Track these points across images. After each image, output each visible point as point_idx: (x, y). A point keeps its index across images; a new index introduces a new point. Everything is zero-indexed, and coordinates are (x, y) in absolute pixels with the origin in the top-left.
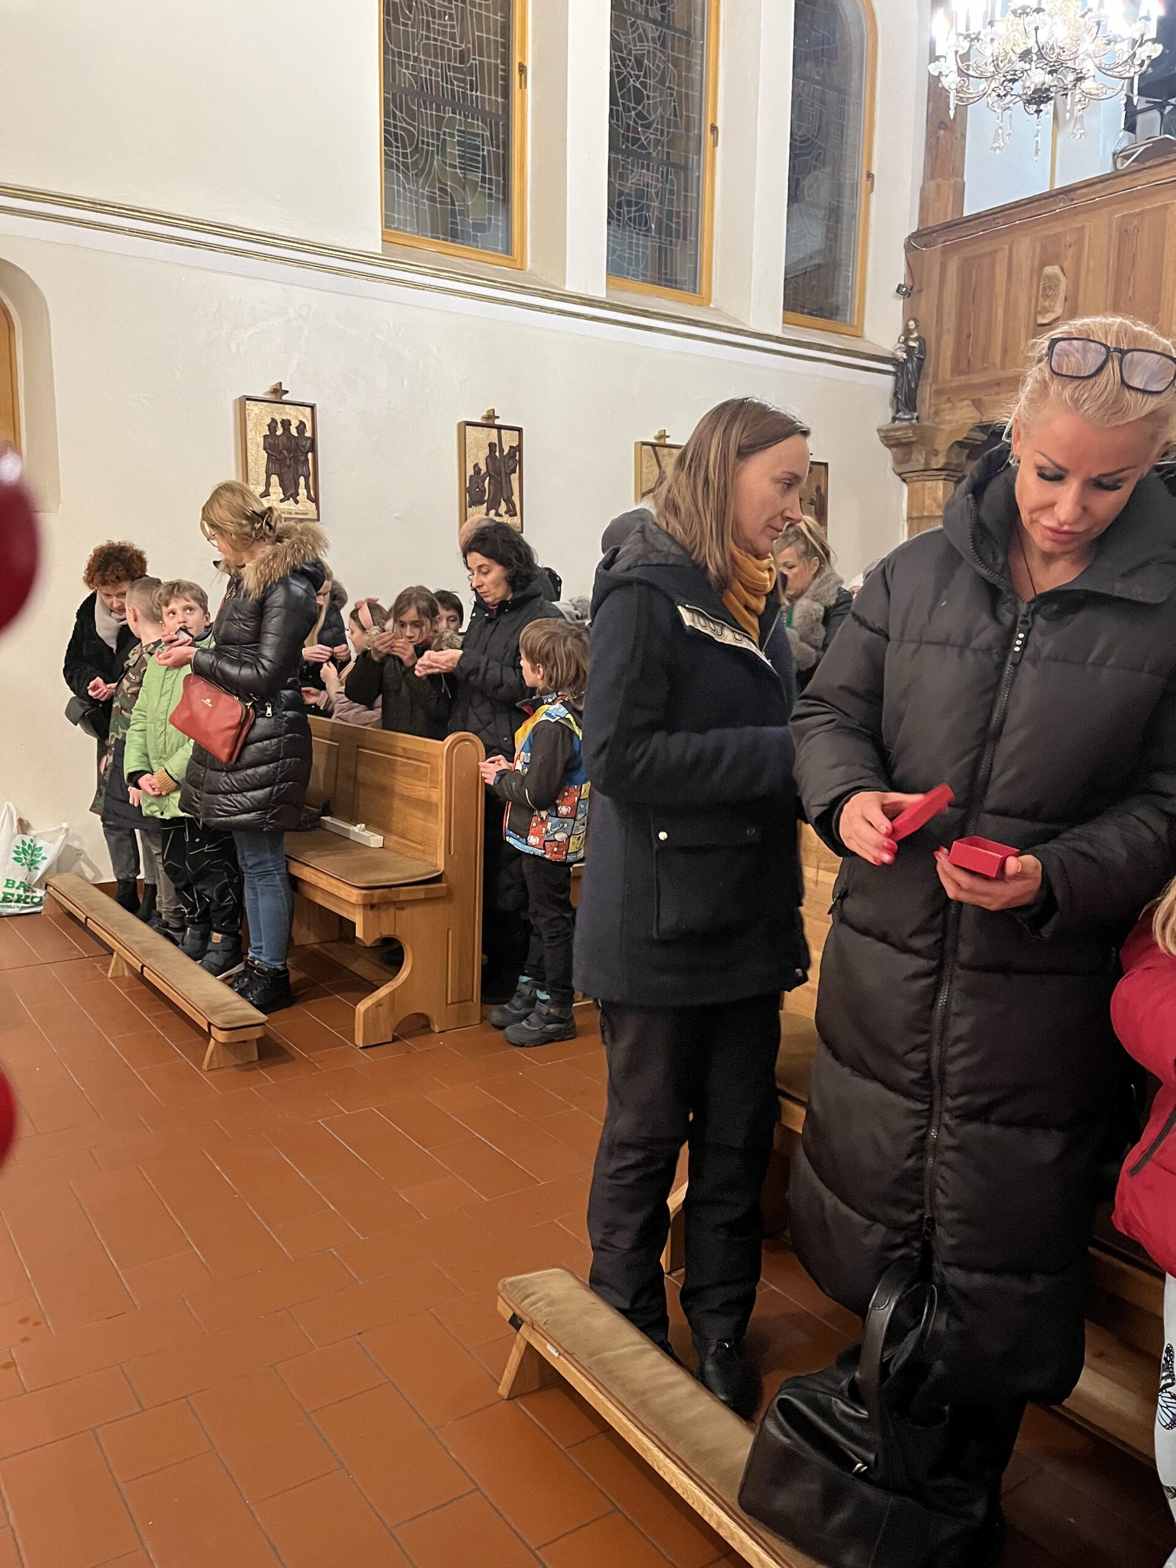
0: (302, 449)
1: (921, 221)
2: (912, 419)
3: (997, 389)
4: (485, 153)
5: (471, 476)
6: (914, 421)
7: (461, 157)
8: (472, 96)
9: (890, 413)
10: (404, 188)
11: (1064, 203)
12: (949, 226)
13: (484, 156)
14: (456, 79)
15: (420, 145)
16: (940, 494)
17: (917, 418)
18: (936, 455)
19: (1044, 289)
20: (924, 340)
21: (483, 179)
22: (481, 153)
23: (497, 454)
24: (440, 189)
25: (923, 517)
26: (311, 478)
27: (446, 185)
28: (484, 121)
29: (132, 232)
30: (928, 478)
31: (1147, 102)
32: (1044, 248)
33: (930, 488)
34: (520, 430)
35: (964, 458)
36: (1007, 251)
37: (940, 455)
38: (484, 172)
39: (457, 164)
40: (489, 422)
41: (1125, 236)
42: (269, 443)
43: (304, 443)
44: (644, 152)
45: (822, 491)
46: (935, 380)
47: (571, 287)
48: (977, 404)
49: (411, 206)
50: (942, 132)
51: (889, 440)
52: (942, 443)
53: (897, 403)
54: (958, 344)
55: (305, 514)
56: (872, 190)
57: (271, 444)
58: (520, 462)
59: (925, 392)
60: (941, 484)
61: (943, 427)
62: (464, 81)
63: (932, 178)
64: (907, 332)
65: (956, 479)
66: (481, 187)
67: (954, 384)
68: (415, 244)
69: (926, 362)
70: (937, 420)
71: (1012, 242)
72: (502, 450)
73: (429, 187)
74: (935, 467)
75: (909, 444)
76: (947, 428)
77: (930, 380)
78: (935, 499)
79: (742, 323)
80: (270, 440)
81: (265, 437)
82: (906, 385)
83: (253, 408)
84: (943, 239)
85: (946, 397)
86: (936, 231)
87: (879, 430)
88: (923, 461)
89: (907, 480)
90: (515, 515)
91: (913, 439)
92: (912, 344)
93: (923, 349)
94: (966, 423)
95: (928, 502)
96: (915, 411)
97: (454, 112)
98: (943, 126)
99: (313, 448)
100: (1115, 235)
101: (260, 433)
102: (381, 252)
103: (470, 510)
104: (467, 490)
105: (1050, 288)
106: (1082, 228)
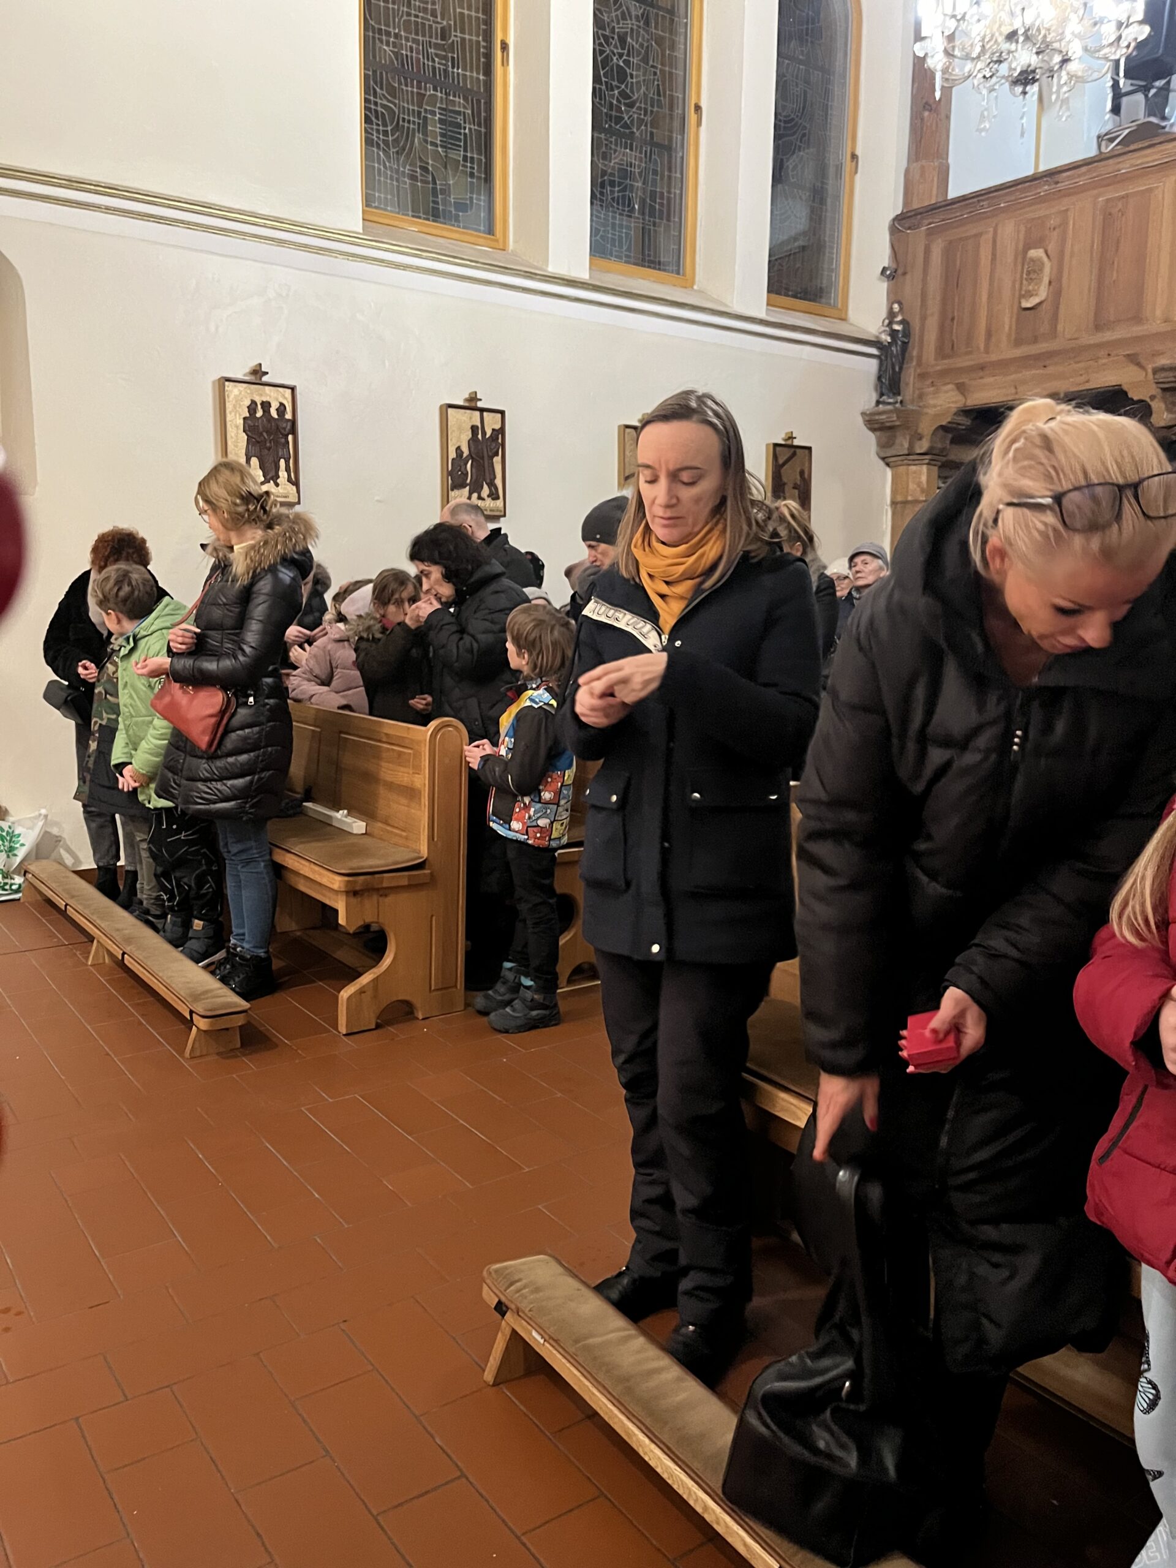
0: (283, 431)
1: (906, 203)
2: (896, 402)
3: (981, 374)
4: (467, 131)
5: (453, 459)
6: (898, 405)
7: (442, 135)
8: (453, 73)
9: (874, 396)
10: (385, 167)
11: (1049, 185)
12: (933, 209)
13: (465, 134)
14: (437, 55)
15: (401, 123)
16: (924, 478)
17: (901, 402)
18: (920, 439)
19: (1029, 273)
20: (908, 323)
21: (465, 158)
22: (462, 131)
23: (480, 436)
24: (421, 167)
25: (905, 503)
26: (291, 461)
27: (428, 163)
28: (466, 99)
29: (108, 209)
30: (910, 462)
31: (1132, 85)
32: (1028, 231)
33: (915, 472)
34: (502, 413)
35: (948, 442)
36: (990, 235)
37: (924, 440)
38: (465, 150)
39: (439, 142)
40: (472, 404)
41: (1108, 218)
42: (249, 426)
43: (284, 425)
44: (627, 131)
45: (806, 476)
46: (919, 364)
47: (553, 268)
48: (961, 388)
49: (392, 184)
50: (926, 114)
51: (873, 423)
52: (926, 427)
53: (881, 387)
54: (942, 328)
55: (286, 497)
56: (856, 172)
57: (251, 426)
58: (503, 445)
59: (910, 376)
60: (925, 468)
61: (926, 410)
62: (445, 58)
63: (917, 160)
64: (891, 315)
65: (939, 464)
66: (464, 166)
67: (938, 368)
68: (396, 223)
69: (910, 344)
70: (921, 404)
71: (997, 225)
72: (484, 433)
73: (410, 165)
74: (918, 452)
75: (891, 428)
76: (931, 411)
77: (914, 363)
78: (919, 484)
79: (726, 305)
80: (249, 422)
81: (245, 419)
82: (889, 367)
83: (232, 390)
84: (926, 222)
85: (930, 381)
86: (921, 213)
87: (863, 414)
88: (906, 445)
89: (891, 464)
90: (498, 498)
91: (898, 423)
92: (897, 327)
93: (907, 332)
94: (949, 408)
95: (912, 486)
96: (899, 394)
97: (435, 89)
98: (927, 107)
99: (294, 430)
100: (1100, 218)
101: (240, 415)
102: (361, 231)
103: (452, 494)
104: (450, 473)
105: (1035, 271)
106: (1067, 210)
